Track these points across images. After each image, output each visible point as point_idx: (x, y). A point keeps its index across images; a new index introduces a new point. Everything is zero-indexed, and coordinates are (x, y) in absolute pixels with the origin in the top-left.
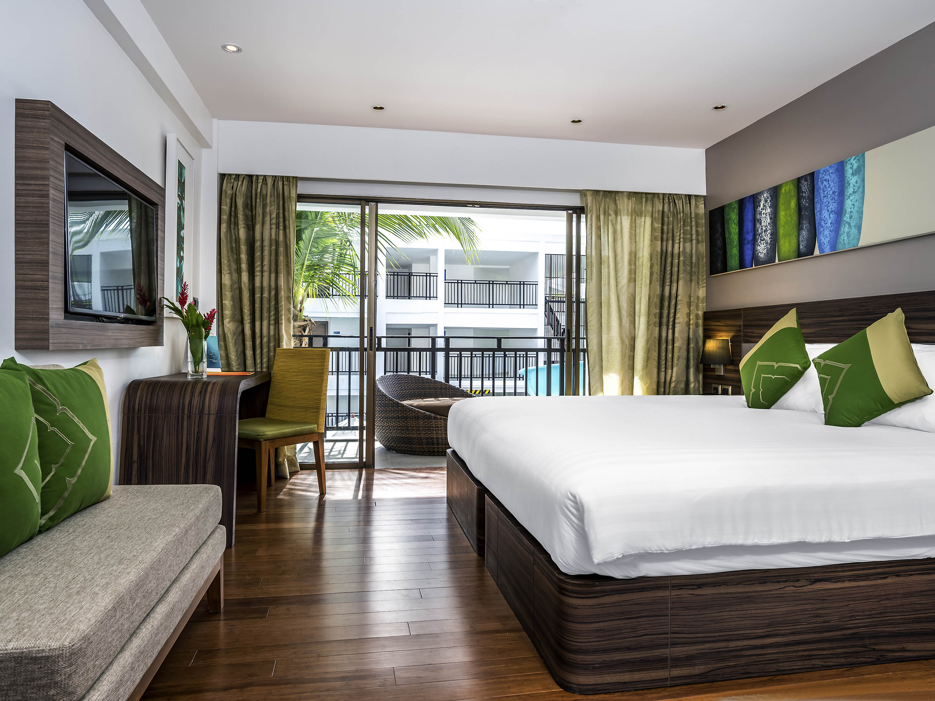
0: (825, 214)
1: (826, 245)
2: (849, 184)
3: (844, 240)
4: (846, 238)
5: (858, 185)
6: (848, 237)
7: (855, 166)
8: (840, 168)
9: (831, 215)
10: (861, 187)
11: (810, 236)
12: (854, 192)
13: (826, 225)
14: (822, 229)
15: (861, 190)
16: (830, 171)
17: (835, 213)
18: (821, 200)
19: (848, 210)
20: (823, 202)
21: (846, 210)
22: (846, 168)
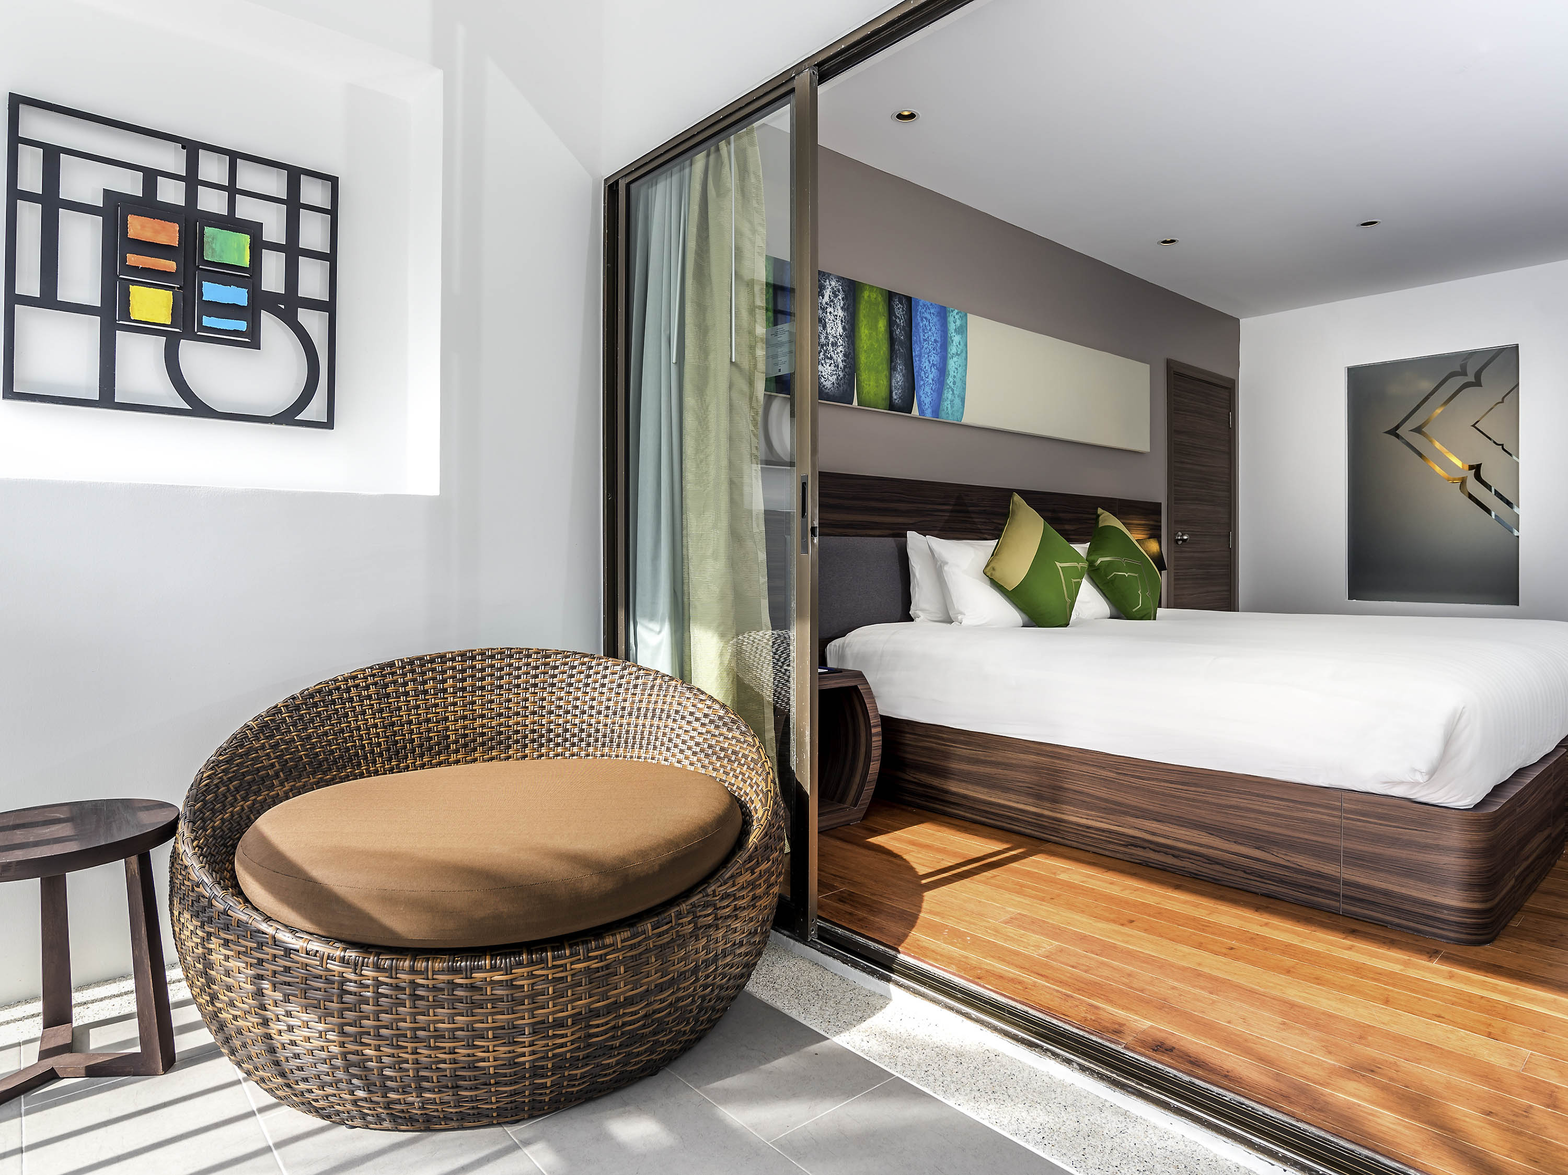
0: (926, 364)
1: (926, 407)
2: (952, 342)
3: (947, 408)
4: (949, 406)
5: (960, 347)
6: (952, 407)
7: (958, 323)
8: (943, 313)
9: (933, 369)
10: (964, 352)
11: (907, 385)
12: (957, 354)
13: (927, 379)
14: (922, 383)
15: (964, 355)
16: (932, 311)
17: (937, 368)
18: (920, 341)
19: (952, 373)
20: (923, 347)
21: (949, 371)
22: (949, 319)
